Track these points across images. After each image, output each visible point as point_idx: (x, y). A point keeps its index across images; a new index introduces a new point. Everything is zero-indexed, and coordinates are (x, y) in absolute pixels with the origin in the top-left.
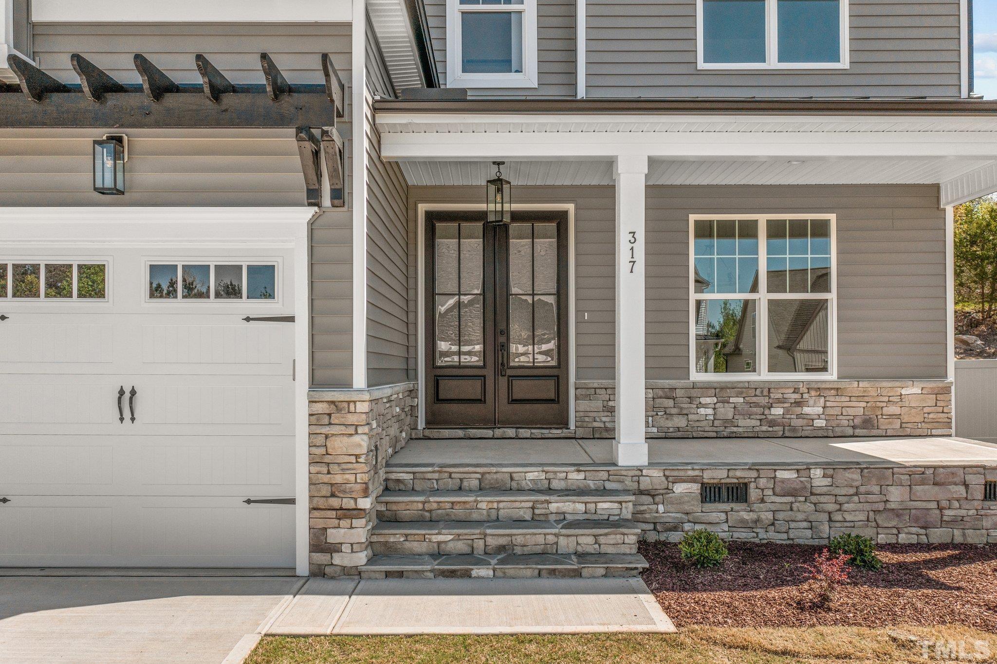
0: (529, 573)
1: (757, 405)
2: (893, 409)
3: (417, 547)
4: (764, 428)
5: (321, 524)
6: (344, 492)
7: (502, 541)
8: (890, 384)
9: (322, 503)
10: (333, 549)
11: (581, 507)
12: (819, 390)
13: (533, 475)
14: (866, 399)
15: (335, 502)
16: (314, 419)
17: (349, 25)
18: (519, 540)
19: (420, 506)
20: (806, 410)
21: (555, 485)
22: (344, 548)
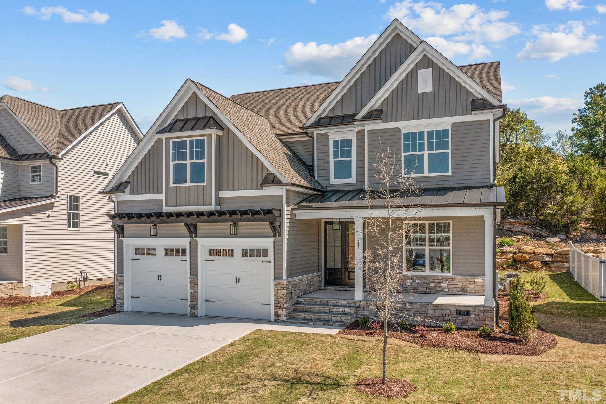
0: (321, 324)
1: (425, 283)
2: (472, 286)
3: (299, 317)
4: (427, 291)
5: (276, 310)
6: (281, 303)
8: (470, 278)
9: (276, 305)
11: (341, 310)
12: (446, 279)
13: (333, 301)
14: (462, 282)
15: (279, 305)
16: (275, 286)
17: (282, 195)
18: (323, 317)
19: (303, 308)
20: (442, 285)
21: (338, 304)
22: (281, 316)
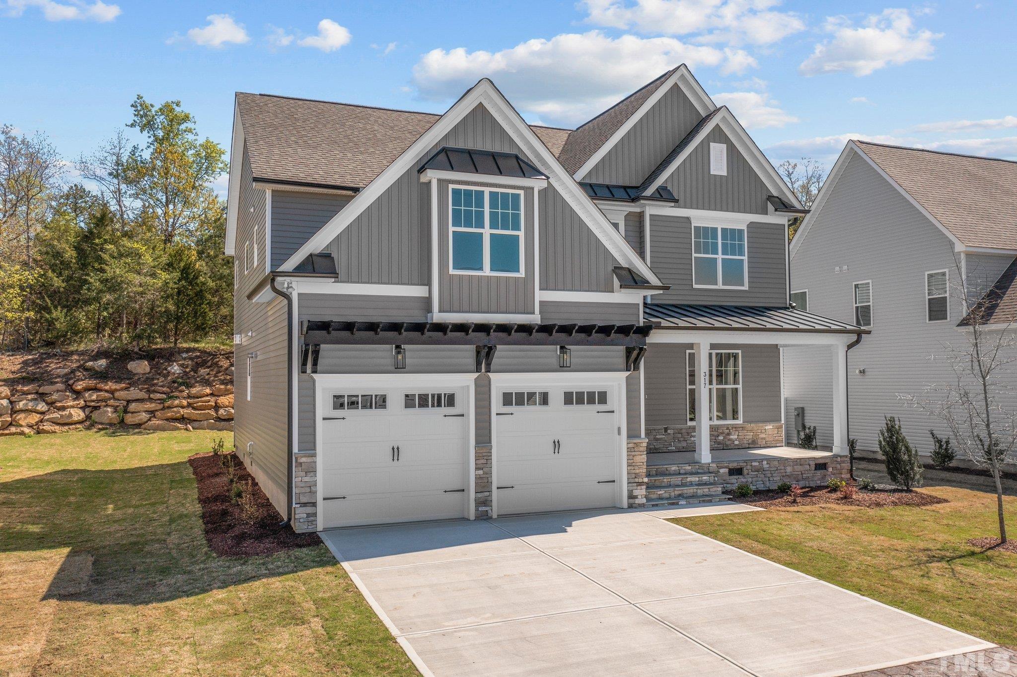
1: (713, 435)
2: (763, 436)
4: (716, 446)
5: (631, 488)
6: (639, 476)
7: (680, 492)
8: (762, 425)
9: (632, 481)
10: (636, 497)
11: (697, 479)
12: (736, 427)
13: (674, 468)
14: (753, 431)
15: (637, 480)
16: (629, 450)
17: (639, 304)
18: (685, 491)
20: (732, 437)
21: (682, 471)
22: (639, 497)
